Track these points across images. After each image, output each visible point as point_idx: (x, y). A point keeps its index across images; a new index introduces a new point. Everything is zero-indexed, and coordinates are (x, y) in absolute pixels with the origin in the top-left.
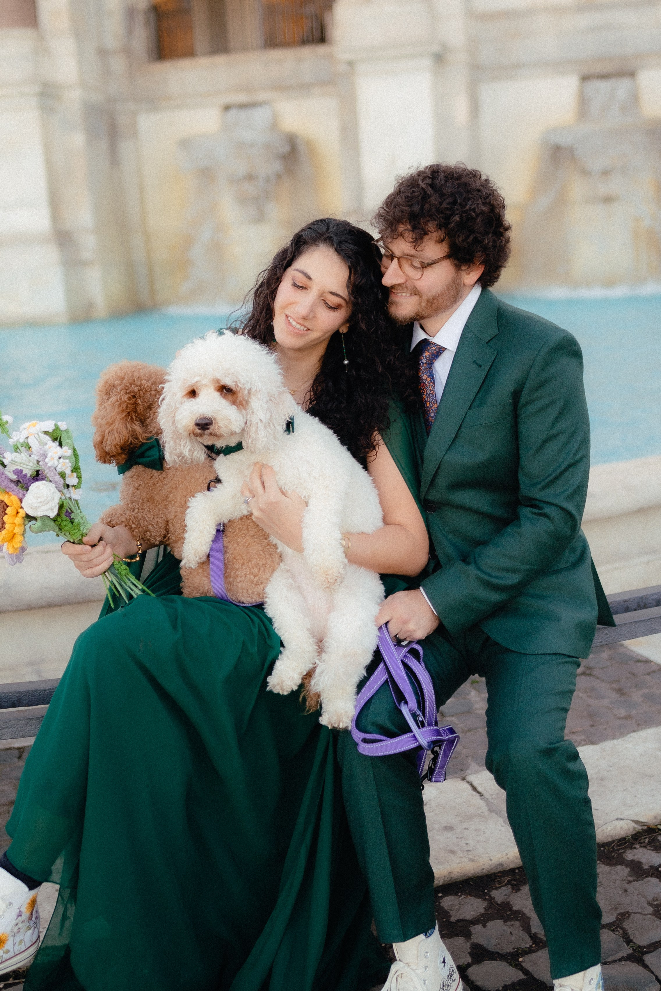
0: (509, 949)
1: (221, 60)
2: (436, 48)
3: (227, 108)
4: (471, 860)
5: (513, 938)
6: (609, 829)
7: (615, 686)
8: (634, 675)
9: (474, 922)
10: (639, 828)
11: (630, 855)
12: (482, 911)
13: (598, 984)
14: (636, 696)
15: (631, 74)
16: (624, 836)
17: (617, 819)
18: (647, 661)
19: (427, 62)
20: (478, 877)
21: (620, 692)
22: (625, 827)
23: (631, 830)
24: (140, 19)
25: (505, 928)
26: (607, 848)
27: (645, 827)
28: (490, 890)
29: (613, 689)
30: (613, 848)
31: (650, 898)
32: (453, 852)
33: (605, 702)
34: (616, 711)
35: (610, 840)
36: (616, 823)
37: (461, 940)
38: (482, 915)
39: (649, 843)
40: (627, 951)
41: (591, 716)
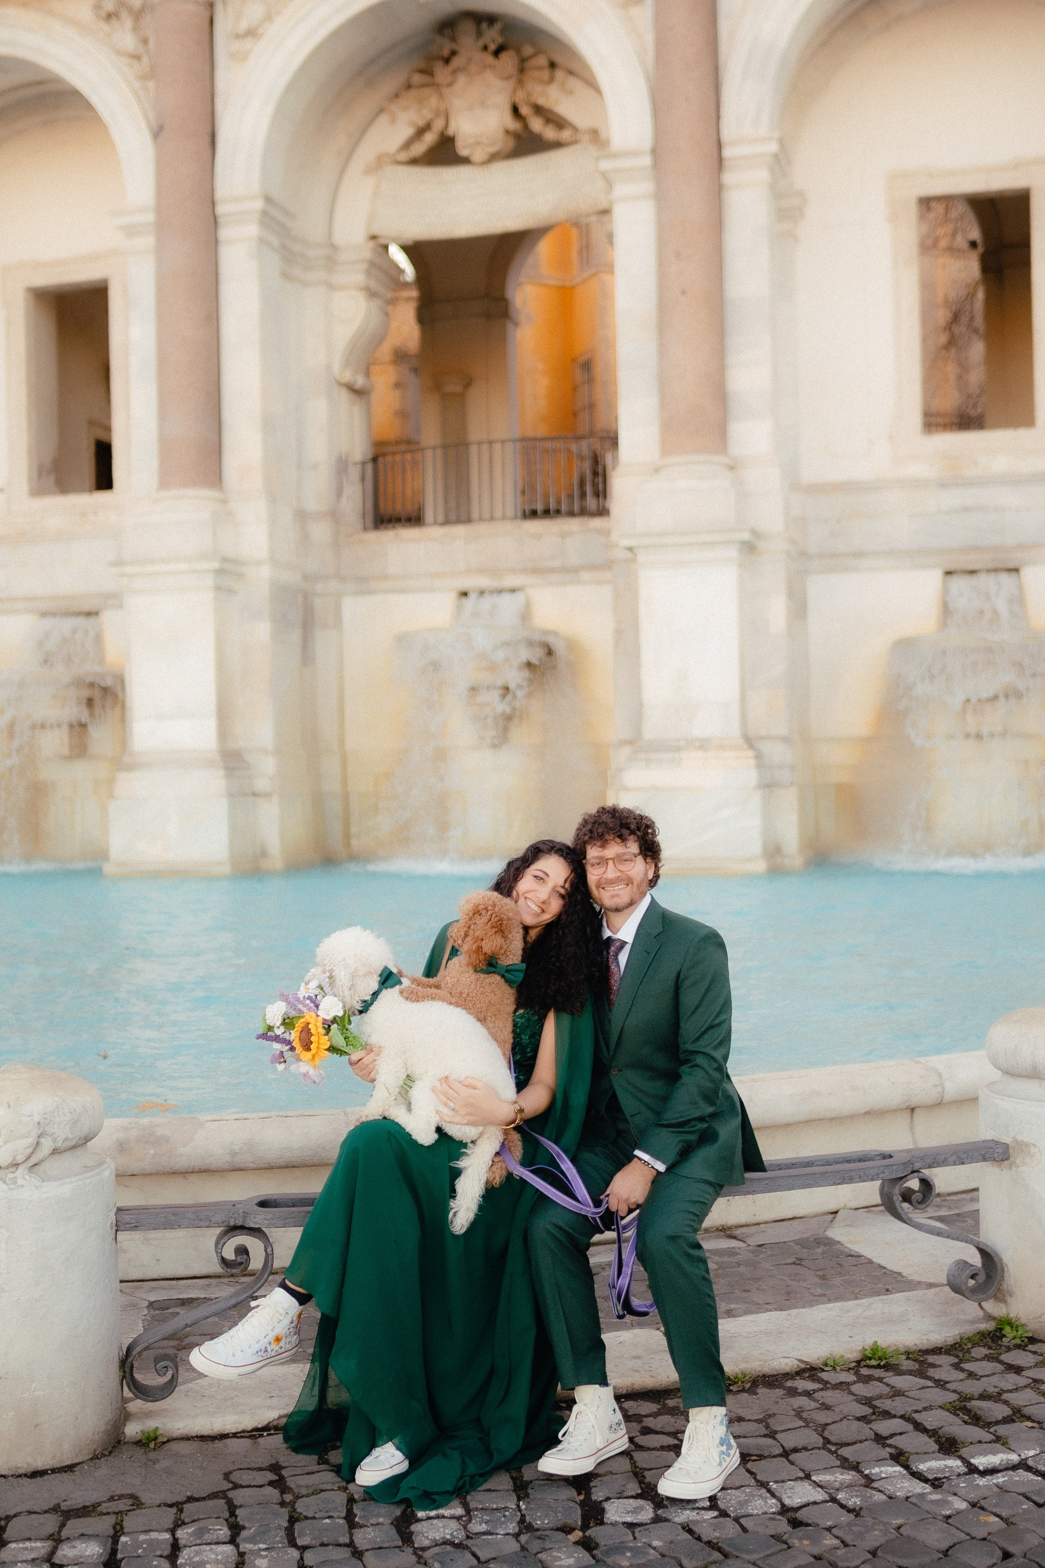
0: (672, 1430)
1: (459, 530)
2: (746, 536)
3: (465, 594)
4: (652, 1377)
5: (676, 1425)
6: (775, 1363)
7: (820, 1273)
8: (841, 1266)
9: (646, 1416)
10: (803, 1366)
11: (789, 1384)
12: (655, 1410)
13: (721, 1422)
14: (837, 1281)
15: (1016, 570)
16: (789, 1371)
17: (784, 1357)
18: (860, 1256)
19: (733, 552)
20: (657, 1391)
21: (823, 1278)
22: (790, 1364)
23: (795, 1367)
24: (354, 473)
25: (672, 1419)
26: (771, 1379)
27: (809, 1366)
28: (667, 1399)
29: (817, 1276)
30: (777, 1379)
31: (795, 1407)
32: (638, 1371)
33: (805, 1284)
34: (812, 1291)
35: (775, 1373)
36: (782, 1360)
37: (634, 1424)
38: (655, 1412)
39: (808, 1377)
40: (764, 1431)
41: (788, 1294)
